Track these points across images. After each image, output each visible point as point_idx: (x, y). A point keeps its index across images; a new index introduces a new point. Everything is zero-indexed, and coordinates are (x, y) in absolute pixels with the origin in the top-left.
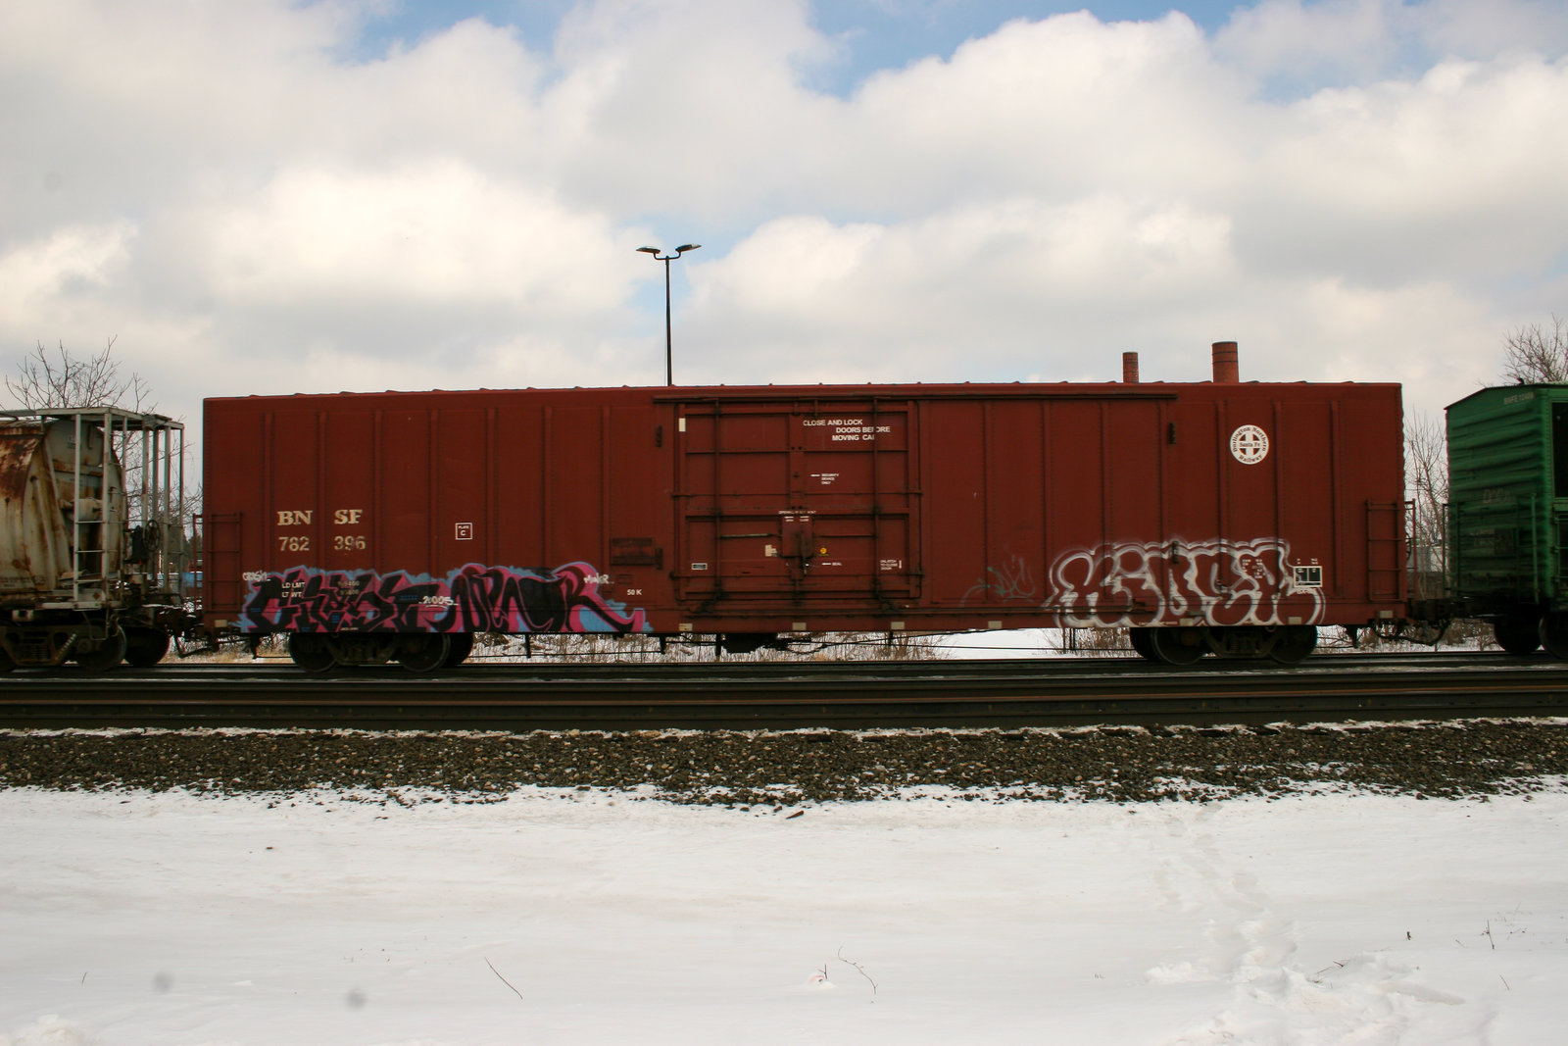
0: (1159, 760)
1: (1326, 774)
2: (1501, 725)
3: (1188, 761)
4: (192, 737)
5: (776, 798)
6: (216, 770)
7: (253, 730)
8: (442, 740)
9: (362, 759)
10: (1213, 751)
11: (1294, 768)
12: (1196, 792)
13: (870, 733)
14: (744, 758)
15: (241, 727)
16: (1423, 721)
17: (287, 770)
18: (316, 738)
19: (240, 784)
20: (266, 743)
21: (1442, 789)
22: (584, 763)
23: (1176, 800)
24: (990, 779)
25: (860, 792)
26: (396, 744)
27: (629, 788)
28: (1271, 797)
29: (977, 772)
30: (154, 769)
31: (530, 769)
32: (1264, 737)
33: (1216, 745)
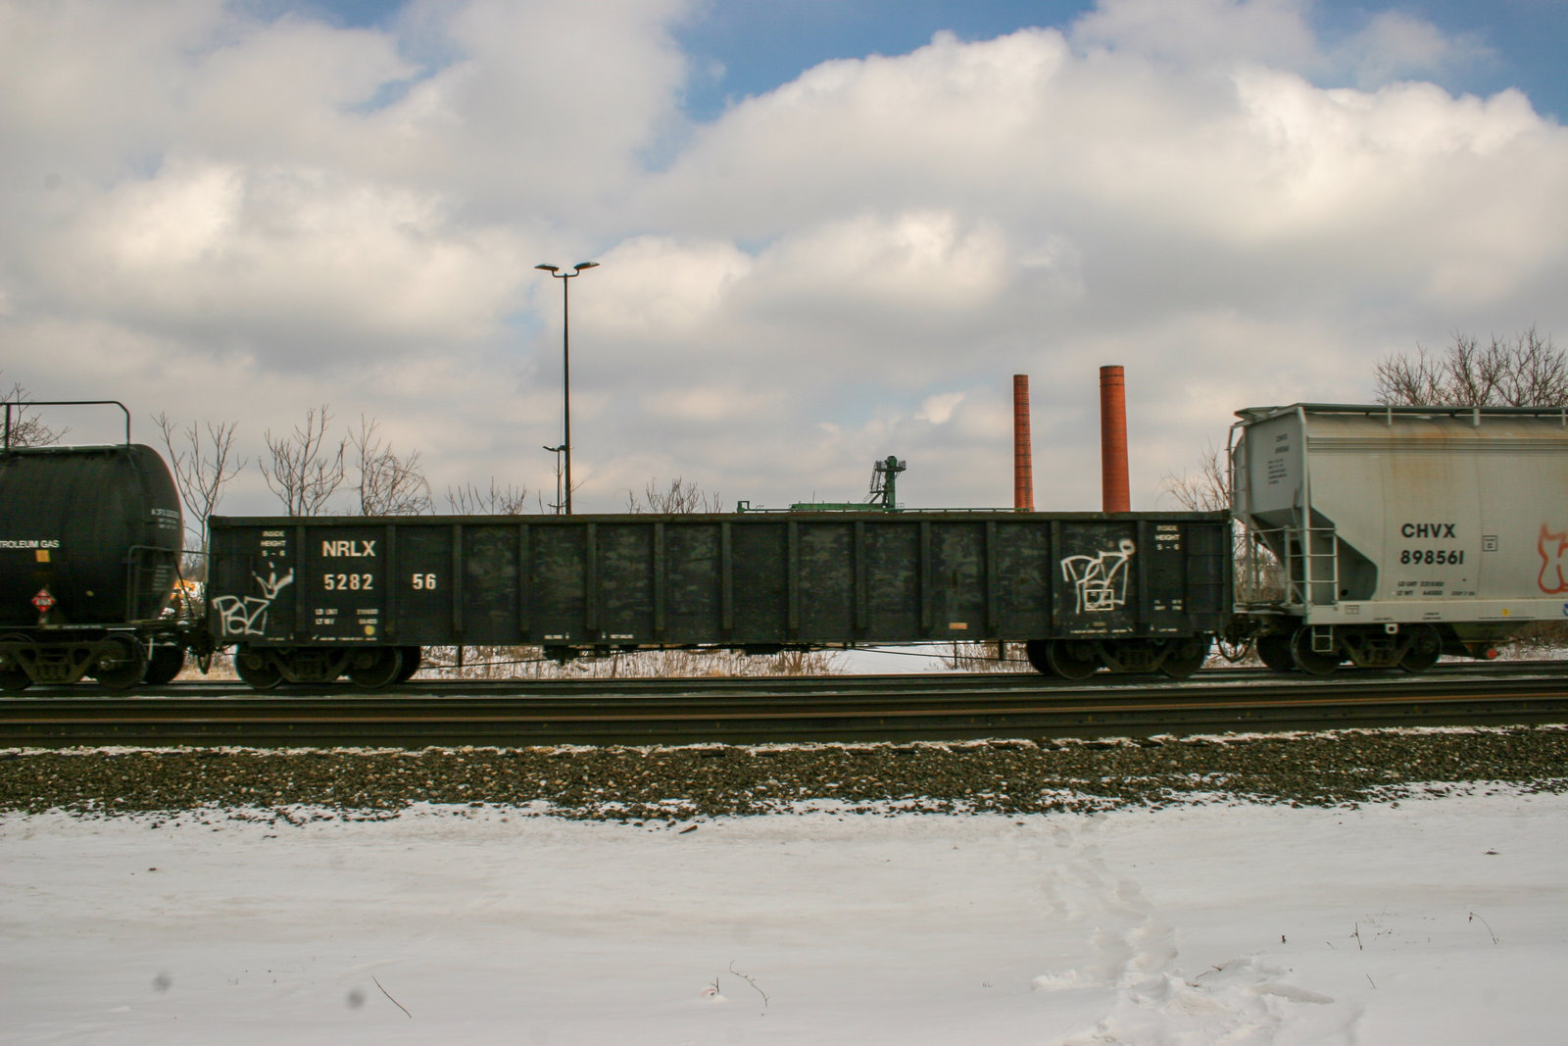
0: (1047, 773)
1: (1207, 784)
2: (1370, 736)
3: (1074, 773)
4: (73, 756)
5: (669, 813)
6: (98, 790)
7: (138, 749)
8: (333, 756)
9: (250, 777)
10: (1099, 763)
11: (1176, 779)
12: (1082, 804)
13: (763, 748)
14: (638, 773)
15: (124, 745)
16: (1299, 733)
17: (172, 789)
18: (204, 756)
19: (123, 804)
20: (151, 762)
21: (1316, 798)
22: (477, 779)
23: (1064, 812)
24: (881, 793)
25: (754, 806)
26: (285, 761)
27: (523, 804)
28: (1154, 808)
29: (869, 786)
30: (30, 789)
31: (422, 786)
32: (1147, 749)
33: (1102, 757)
